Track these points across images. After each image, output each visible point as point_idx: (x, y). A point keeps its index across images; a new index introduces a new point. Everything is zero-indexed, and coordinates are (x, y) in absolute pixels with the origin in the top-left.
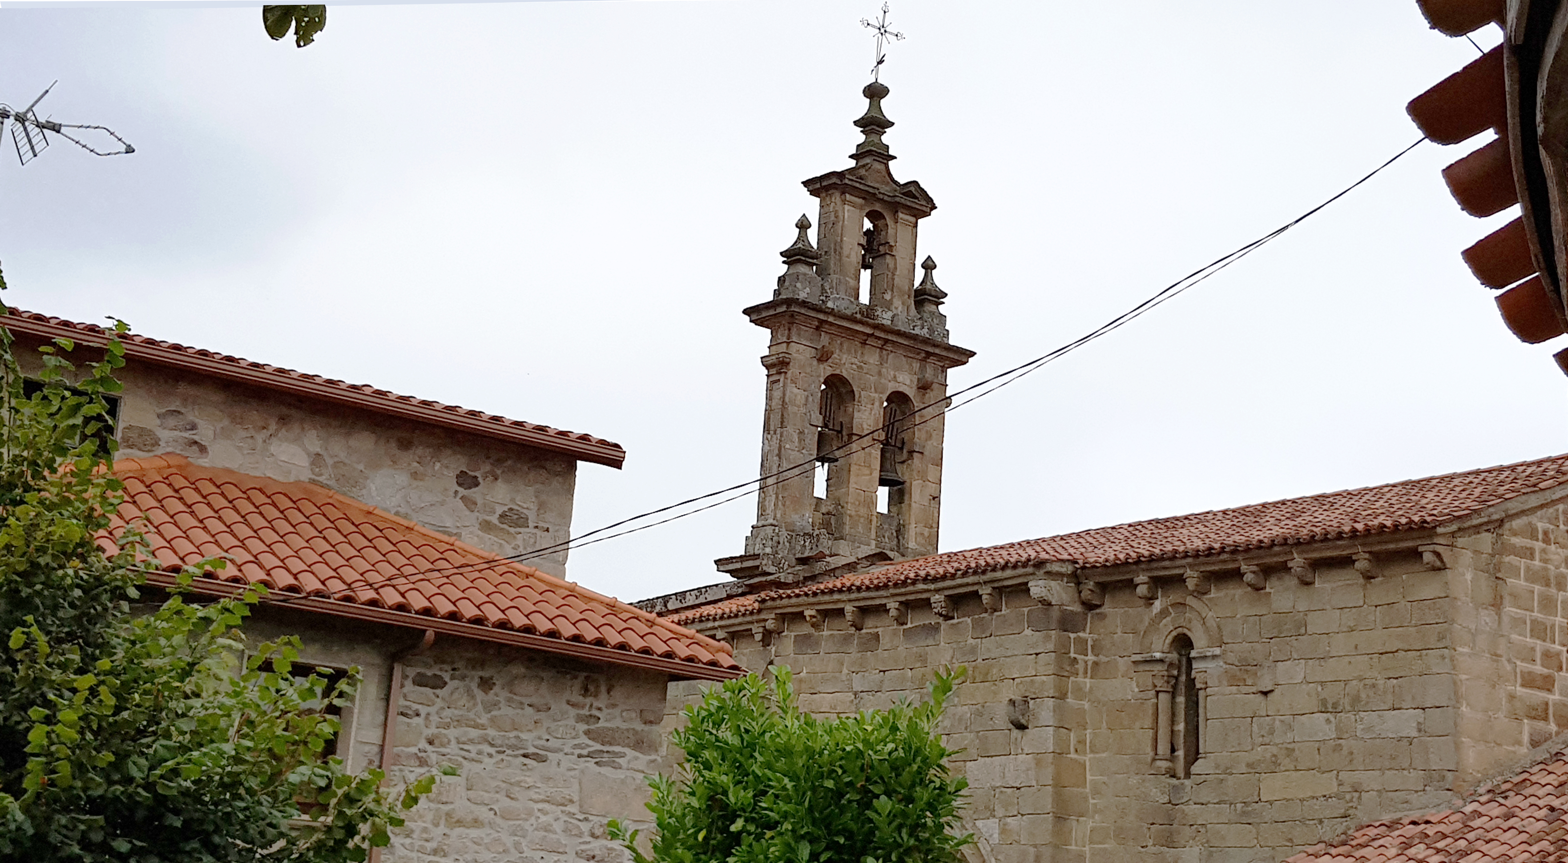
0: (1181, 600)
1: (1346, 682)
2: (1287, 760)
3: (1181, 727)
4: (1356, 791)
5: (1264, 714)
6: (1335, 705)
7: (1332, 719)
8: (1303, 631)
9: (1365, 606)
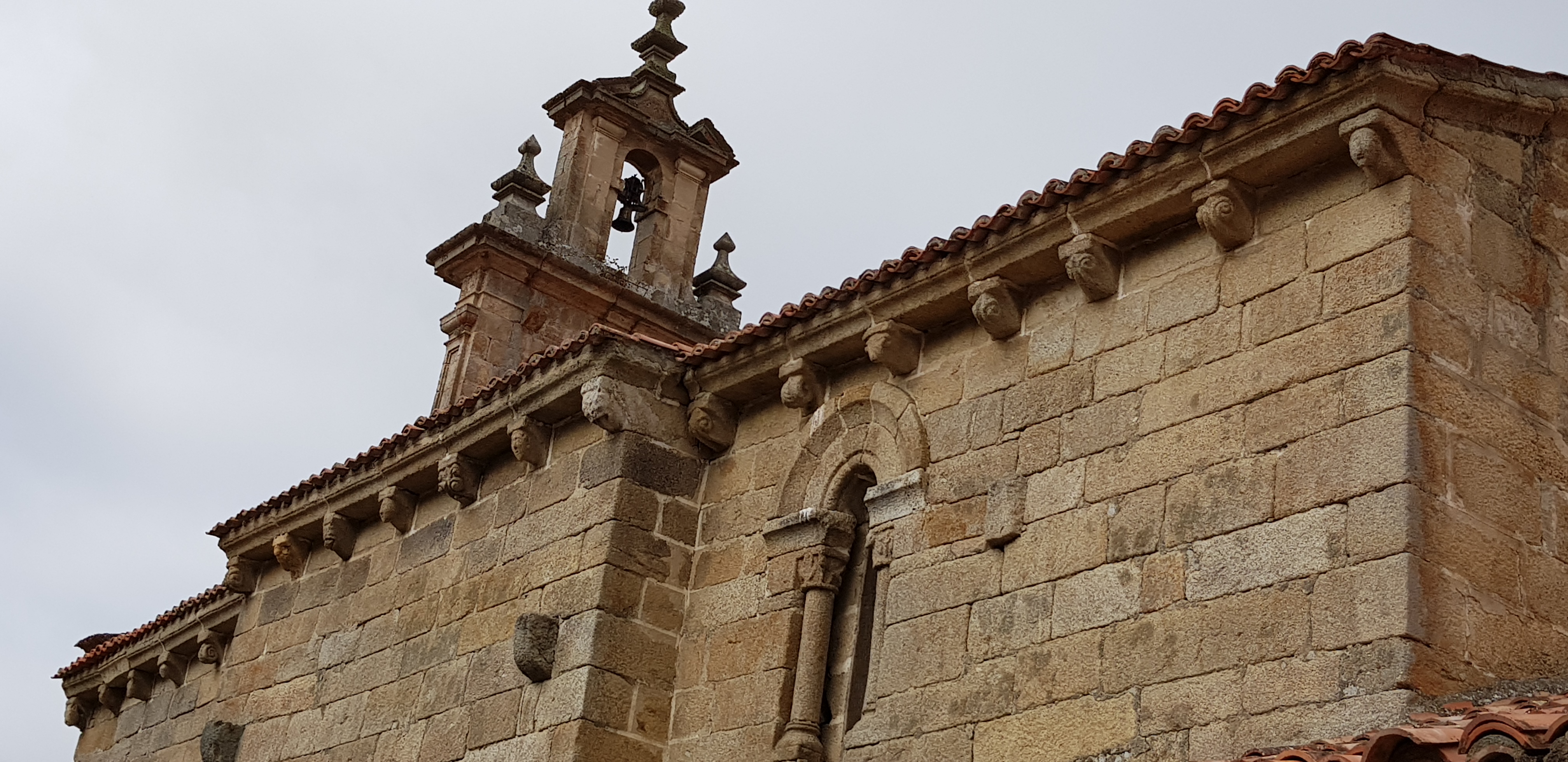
0: (859, 396)
1: (1168, 482)
2: (1034, 683)
3: (847, 665)
4: (1177, 728)
5: (997, 592)
6: (1142, 538)
7: (1135, 571)
8: (1085, 396)
9: (1221, 308)
